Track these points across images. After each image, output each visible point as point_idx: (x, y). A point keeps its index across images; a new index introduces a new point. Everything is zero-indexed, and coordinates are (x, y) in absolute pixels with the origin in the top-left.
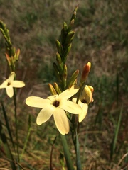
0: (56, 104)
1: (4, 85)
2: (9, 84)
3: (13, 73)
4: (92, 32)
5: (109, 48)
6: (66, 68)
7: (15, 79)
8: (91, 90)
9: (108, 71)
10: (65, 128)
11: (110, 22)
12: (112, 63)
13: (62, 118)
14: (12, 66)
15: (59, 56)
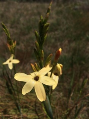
0: (37, 79)
1: (7, 62)
2: (10, 62)
3: (13, 55)
4: (58, 34)
5: (67, 42)
6: (43, 53)
7: (14, 59)
8: (61, 66)
9: (67, 53)
10: (43, 97)
11: (67, 29)
12: (68, 49)
13: (41, 89)
14: (11, 51)
15: (38, 43)
